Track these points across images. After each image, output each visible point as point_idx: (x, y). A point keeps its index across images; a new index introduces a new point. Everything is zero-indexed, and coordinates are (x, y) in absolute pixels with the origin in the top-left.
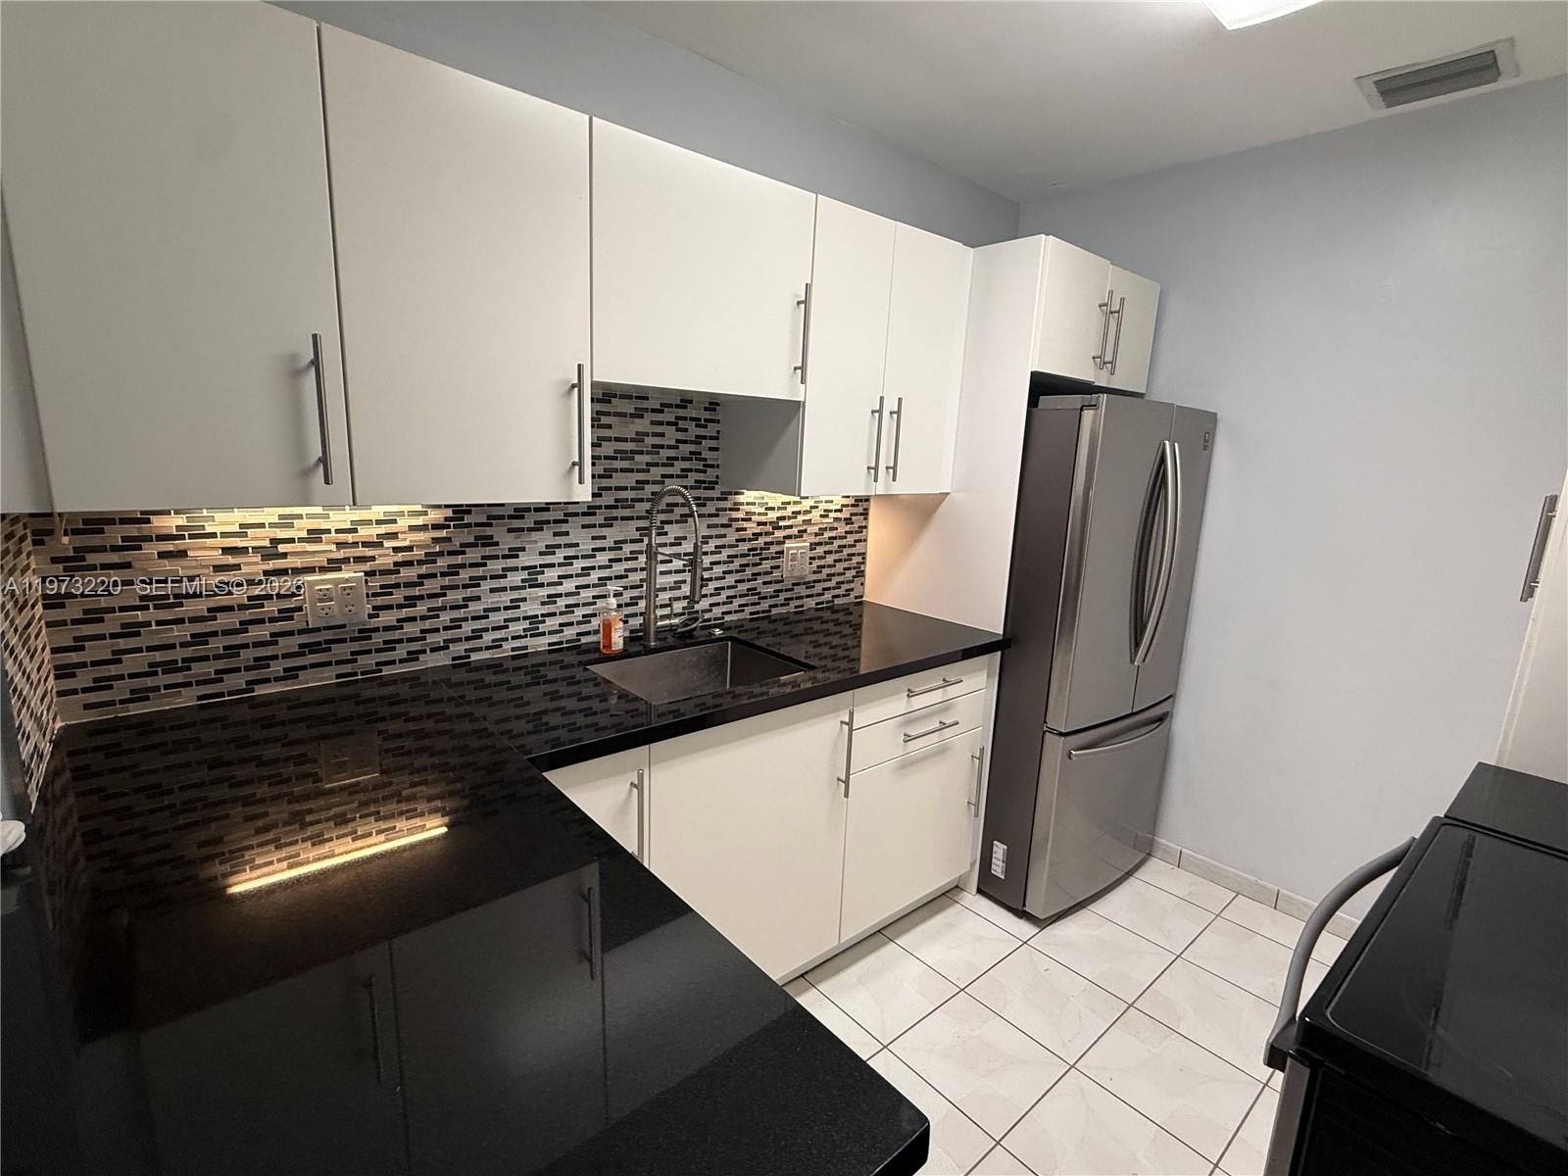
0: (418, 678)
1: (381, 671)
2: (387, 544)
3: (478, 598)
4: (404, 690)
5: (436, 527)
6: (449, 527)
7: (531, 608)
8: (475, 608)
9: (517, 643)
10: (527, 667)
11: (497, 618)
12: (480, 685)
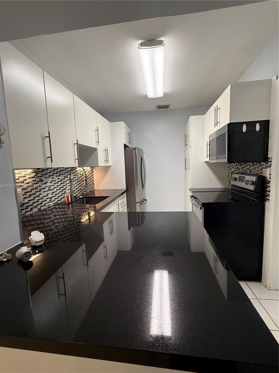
0: (33, 215)
1: (26, 214)
2: (25, 182)
3: (41, 194)
4: (30, 218)
5: (33, 177)
6: (35, 177)
7: (50, 196)
8: (41, 196)
9: (48, 204)
10: (50, 210)
11: (45, 198)
12: (43, 215)
